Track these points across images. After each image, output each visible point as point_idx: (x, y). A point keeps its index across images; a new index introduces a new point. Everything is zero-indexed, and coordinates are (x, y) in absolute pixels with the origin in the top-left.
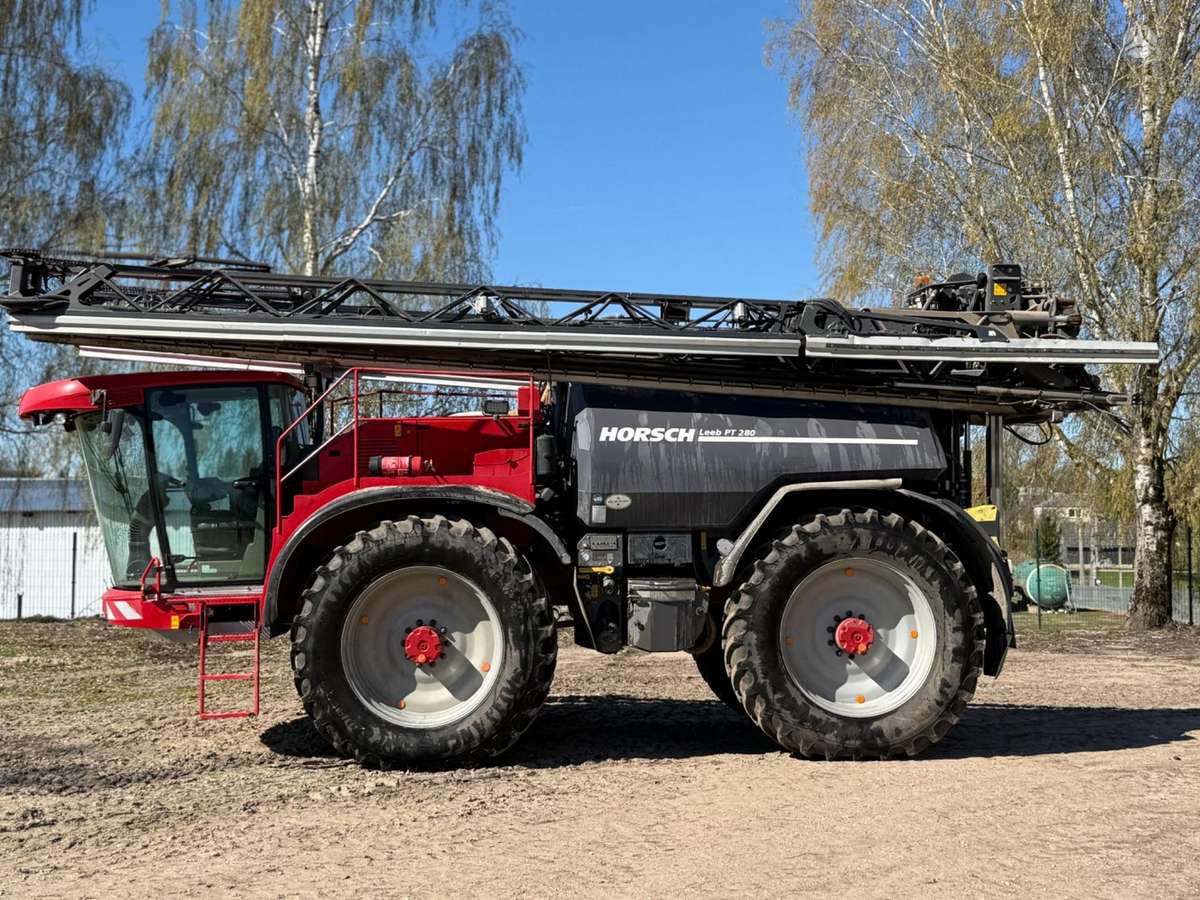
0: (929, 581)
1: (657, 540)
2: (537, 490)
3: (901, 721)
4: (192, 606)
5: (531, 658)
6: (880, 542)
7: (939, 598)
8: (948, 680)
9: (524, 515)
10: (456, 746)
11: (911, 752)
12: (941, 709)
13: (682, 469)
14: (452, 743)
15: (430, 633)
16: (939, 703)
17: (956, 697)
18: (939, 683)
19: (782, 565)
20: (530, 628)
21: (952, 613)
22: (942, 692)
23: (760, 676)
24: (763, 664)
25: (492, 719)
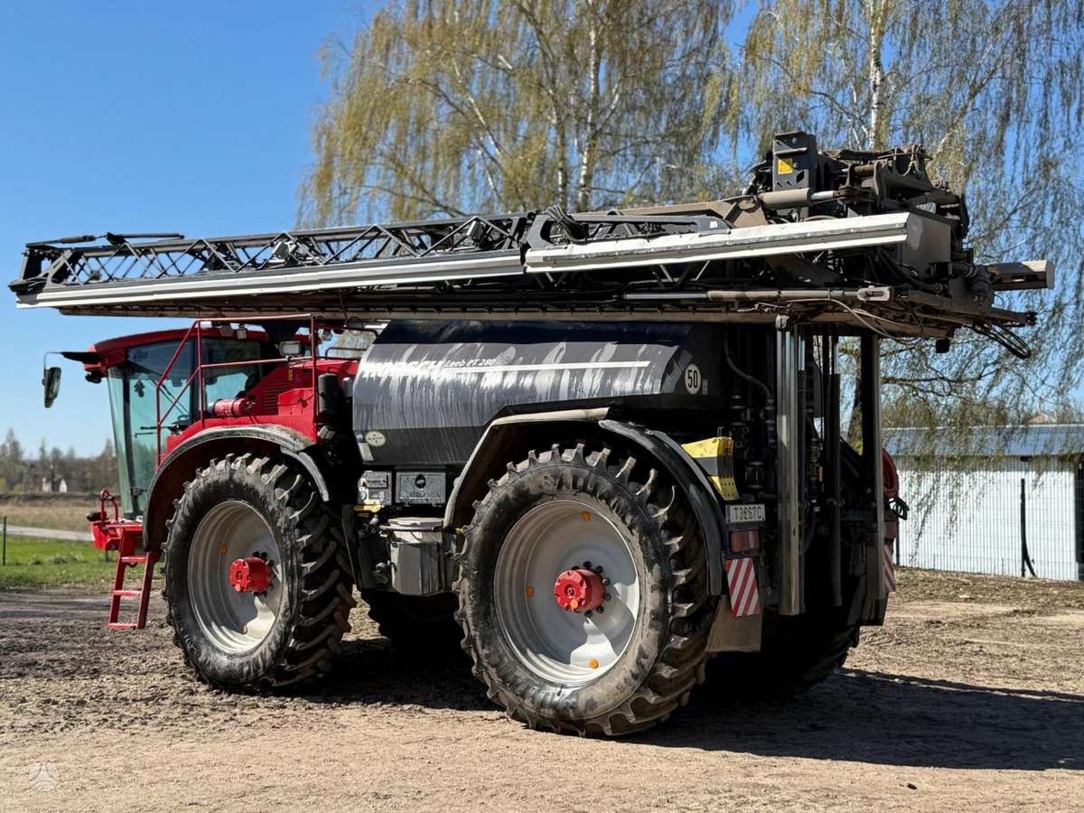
0: (630, 528)
1: (420, 477)
2: (318, 428)
3: (598, 693)
4: (119, 532)
5: (295, 593)
6: (580, 483)
7: (639, 550)
8: (645, 647)
9: (298, 453)
10: (249, 672)
11: (608, 731)
12: (637, 684)
13: (421, 403)
14: (246, 669)
15: (244, 564)
16: (635, 676)
17: (654, 670)
18: (637, 652)
19: (493, 506)
20: (295, 564)
21: (650, 568)
22: (638, 663)
23: (472, 627)
24: (473, 615)
25: (271, 650)
